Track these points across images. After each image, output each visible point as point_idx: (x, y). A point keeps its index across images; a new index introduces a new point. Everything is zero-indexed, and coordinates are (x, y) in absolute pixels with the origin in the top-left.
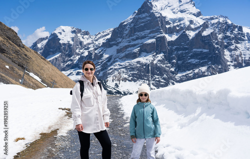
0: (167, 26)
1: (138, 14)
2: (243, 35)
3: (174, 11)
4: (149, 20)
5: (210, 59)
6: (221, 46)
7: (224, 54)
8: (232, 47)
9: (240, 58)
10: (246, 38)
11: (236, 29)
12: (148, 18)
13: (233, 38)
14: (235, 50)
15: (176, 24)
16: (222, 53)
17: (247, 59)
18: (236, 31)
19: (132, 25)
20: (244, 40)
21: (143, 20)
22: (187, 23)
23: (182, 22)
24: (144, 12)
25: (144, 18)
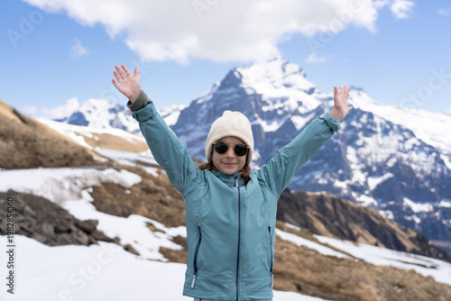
0: (265, 109)
1: (220, 88)
2: (374, 124)
3: (275, 84)
4: (237, 99)
5: (327, 160)
6: (342, 140)
7: (346, 153)
8: (359, 143)
9: (369, 160)
10: (379, 129)
11: (365, 116)
12: (236, 96)
13: (360, 130)
14: (363, 146)
15: (277, 106)
16: (343, 151)
17: (379, 160)
18: (364, 119)
19: (212, 105)
20: (375, 132)
21: (228, 99)
22: (294, 106)
23: (286, 103)
24: (229, 86)
25: (229, 95)
